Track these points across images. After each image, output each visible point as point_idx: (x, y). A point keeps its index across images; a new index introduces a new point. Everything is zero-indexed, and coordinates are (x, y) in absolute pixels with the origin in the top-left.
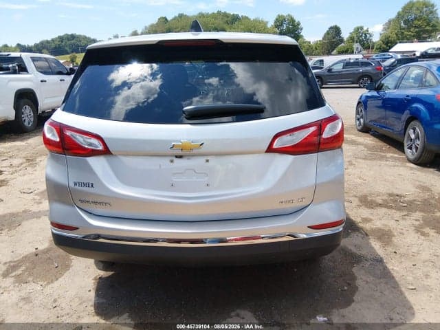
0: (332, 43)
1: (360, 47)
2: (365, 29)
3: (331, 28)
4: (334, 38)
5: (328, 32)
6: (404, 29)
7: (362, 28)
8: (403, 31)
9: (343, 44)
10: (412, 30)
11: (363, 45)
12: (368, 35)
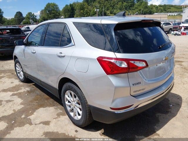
0: (19, 19)
1: (32, 21)
2: (33, 13)
3: (17, 13)
4: (20, 17)
5: (16, 14)
6: (49, 14)
7: (31, 13)
8: (48, 15)
9: (25, 20)
10: (52, 14)
11: (33, 20)
12: (34, 16)
